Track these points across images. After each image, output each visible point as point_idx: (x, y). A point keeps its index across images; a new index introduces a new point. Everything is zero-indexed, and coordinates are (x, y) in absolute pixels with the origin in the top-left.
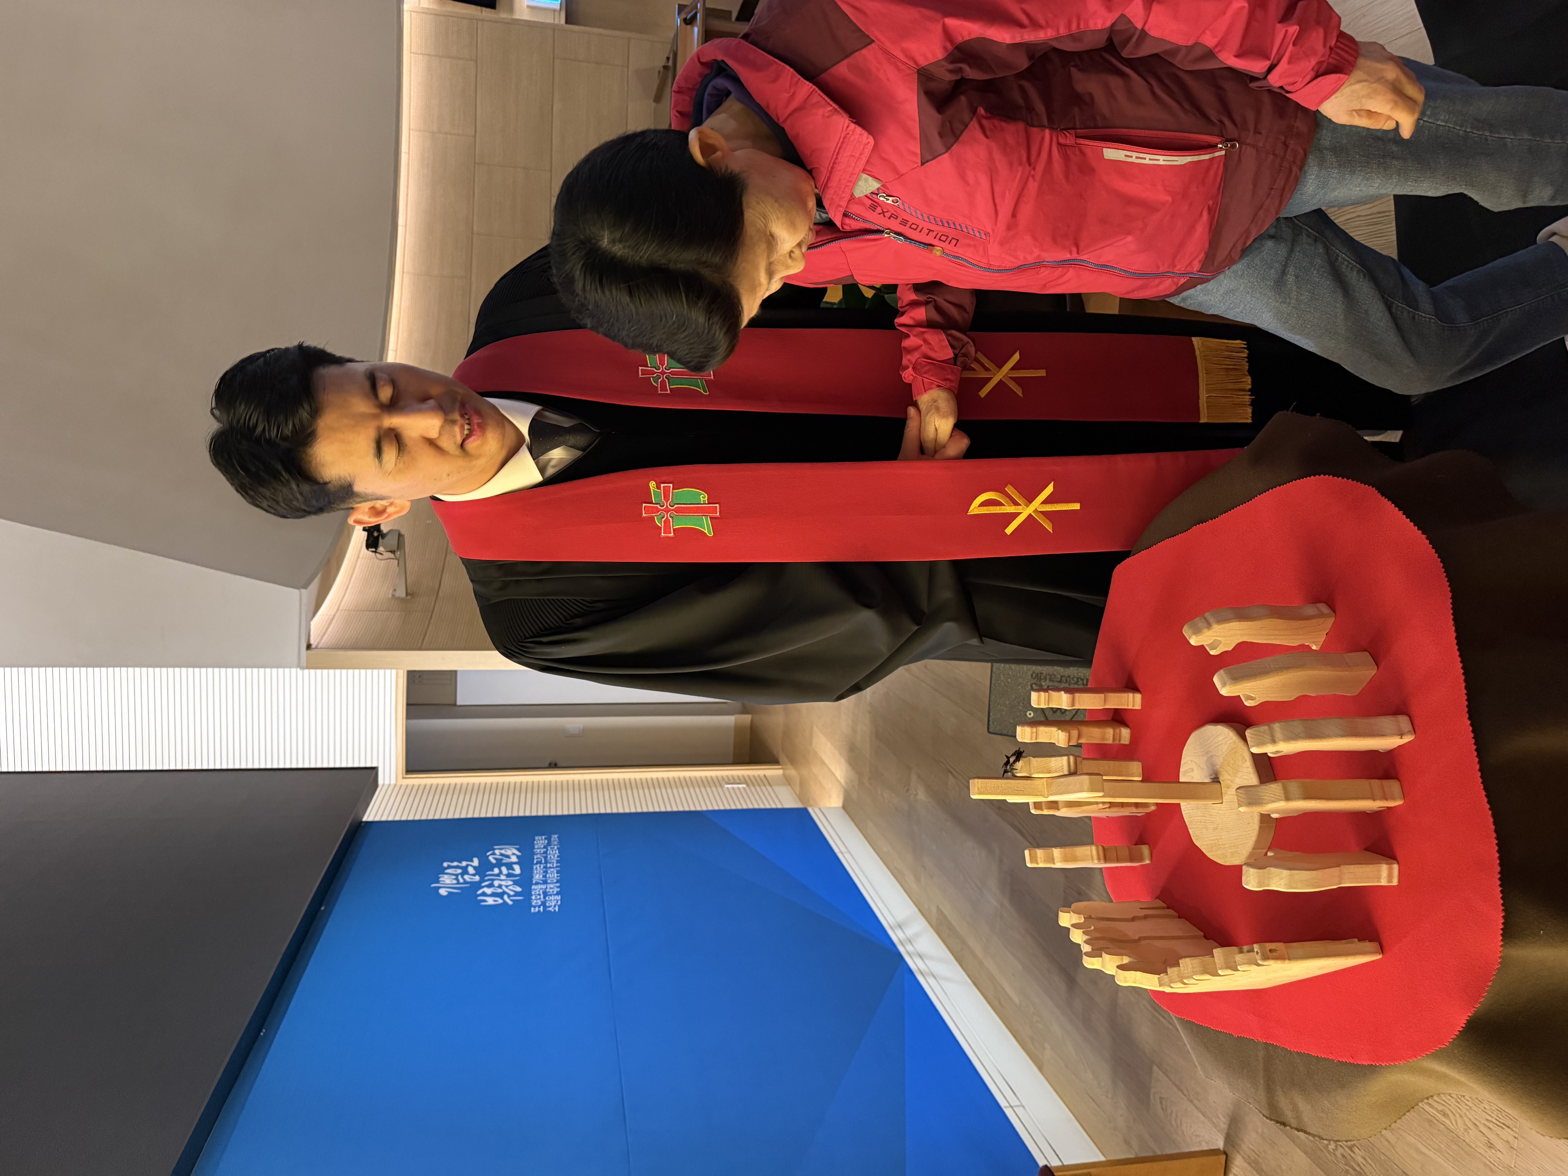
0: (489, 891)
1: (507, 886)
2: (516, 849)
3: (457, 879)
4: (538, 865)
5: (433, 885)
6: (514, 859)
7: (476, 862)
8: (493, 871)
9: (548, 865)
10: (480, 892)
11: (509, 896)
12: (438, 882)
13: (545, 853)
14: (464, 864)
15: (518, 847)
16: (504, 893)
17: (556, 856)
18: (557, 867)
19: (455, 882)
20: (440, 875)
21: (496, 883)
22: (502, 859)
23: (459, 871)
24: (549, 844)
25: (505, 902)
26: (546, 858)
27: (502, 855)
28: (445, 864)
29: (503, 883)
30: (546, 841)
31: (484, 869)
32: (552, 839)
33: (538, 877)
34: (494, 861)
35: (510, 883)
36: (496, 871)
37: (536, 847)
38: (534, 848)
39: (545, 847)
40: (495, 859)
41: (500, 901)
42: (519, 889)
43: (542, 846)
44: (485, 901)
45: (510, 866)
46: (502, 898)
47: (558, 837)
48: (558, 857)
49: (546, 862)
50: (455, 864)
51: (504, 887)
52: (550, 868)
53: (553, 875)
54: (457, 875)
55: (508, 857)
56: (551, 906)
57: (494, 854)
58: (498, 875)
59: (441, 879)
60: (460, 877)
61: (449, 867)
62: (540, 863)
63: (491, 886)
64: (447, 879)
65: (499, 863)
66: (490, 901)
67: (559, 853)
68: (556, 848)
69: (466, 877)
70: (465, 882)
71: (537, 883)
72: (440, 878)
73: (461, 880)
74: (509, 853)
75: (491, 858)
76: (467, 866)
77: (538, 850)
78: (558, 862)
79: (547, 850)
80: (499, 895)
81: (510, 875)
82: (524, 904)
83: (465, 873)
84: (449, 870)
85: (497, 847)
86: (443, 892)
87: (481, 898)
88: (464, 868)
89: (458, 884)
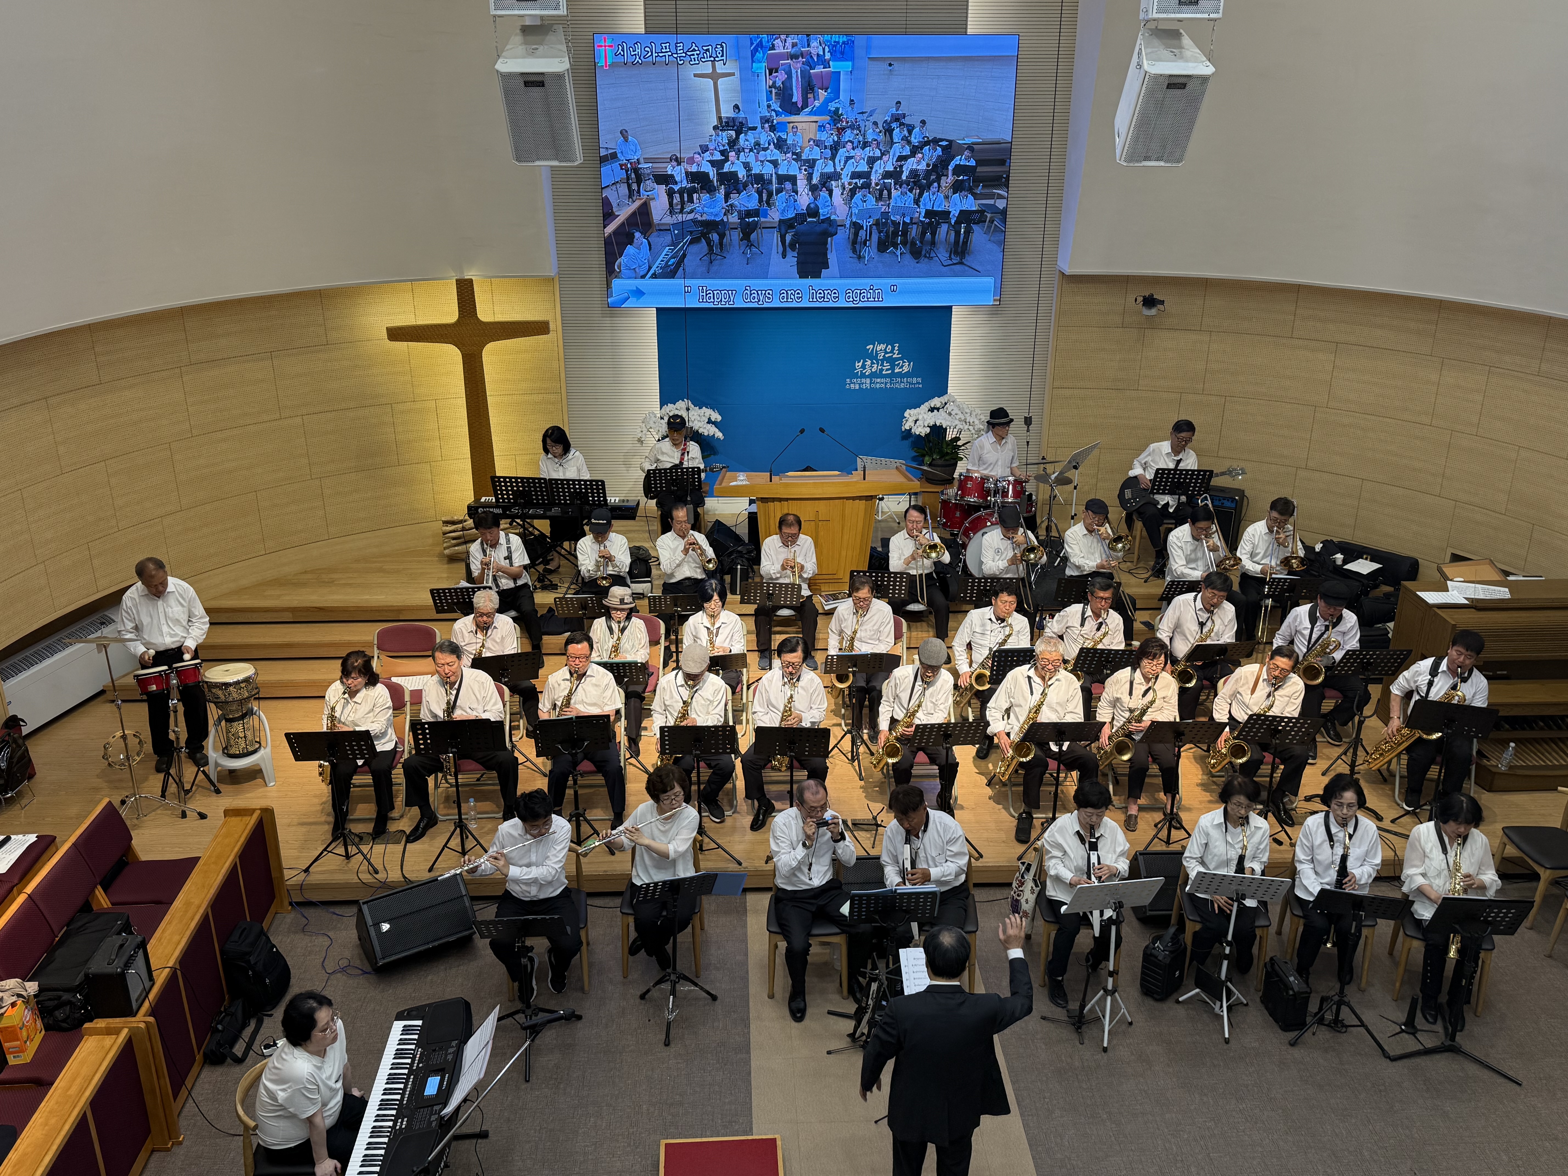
0: (869, 363)
3: (881, 350)
5: (877, 342)
6: (897, 371)
7: (894, 357)
8: (887, 363)
9: (885, 384)
10: (867, 360)
12: (880, 343)
13: (902, 382)
15: (910, 372)
16: (865, 369)
18: (887, 387)
19: (879, 350)
20: (885, 344)
21: (875, 365)
22: (898, 366)
23: (889, 351)
24: (913, 384)
26: (898, 382)
28: (896, 345)
29: (875, 368)
30: (916, 382)
31: (891, 360)
32: (917, 385)
33: (879, 380)
34: (896, 363)
35: (873, 370)
36: (887, 365)
38: (908, 378)
40: (899, 363)
41: (858, 368)
42: (867, 374)
43: (909, 381)
44: (859, 362)
45: (892, 369)
46: (861, 368)
47: (919, 387)
48: (898, 387)
49: (889, 383)
50: (896, 348)
51: (870, 368)
52: (883, 384)
53: (878, 386)
54: (885, 350)
55: (901, 368)
56: (849, 385)
57: (904, 363)
60: (883, 352)
61: (893, 347)
62: (892, 380)
63: (872, 363)
64: (881, 347)
65: (893, 365)
67: (902, 388)
68: (909, 386)
69: (883, 354)
70: (877, 354)
71: (871, 380)
72: (883, 344)
73: (879, 352)
74: (904, 368)
76: (895, 354)
77: (905, 380)
78: (893, 387)
79: (905, 383)
80: (864, 366)
81: (882, 370)
82: (856, 376)
83: (886, 353)
84: (889, 347)
85: (912, 363)
86: (870, 347)
87: (862, 361)
88: (892, 352)
89: (876, 352)
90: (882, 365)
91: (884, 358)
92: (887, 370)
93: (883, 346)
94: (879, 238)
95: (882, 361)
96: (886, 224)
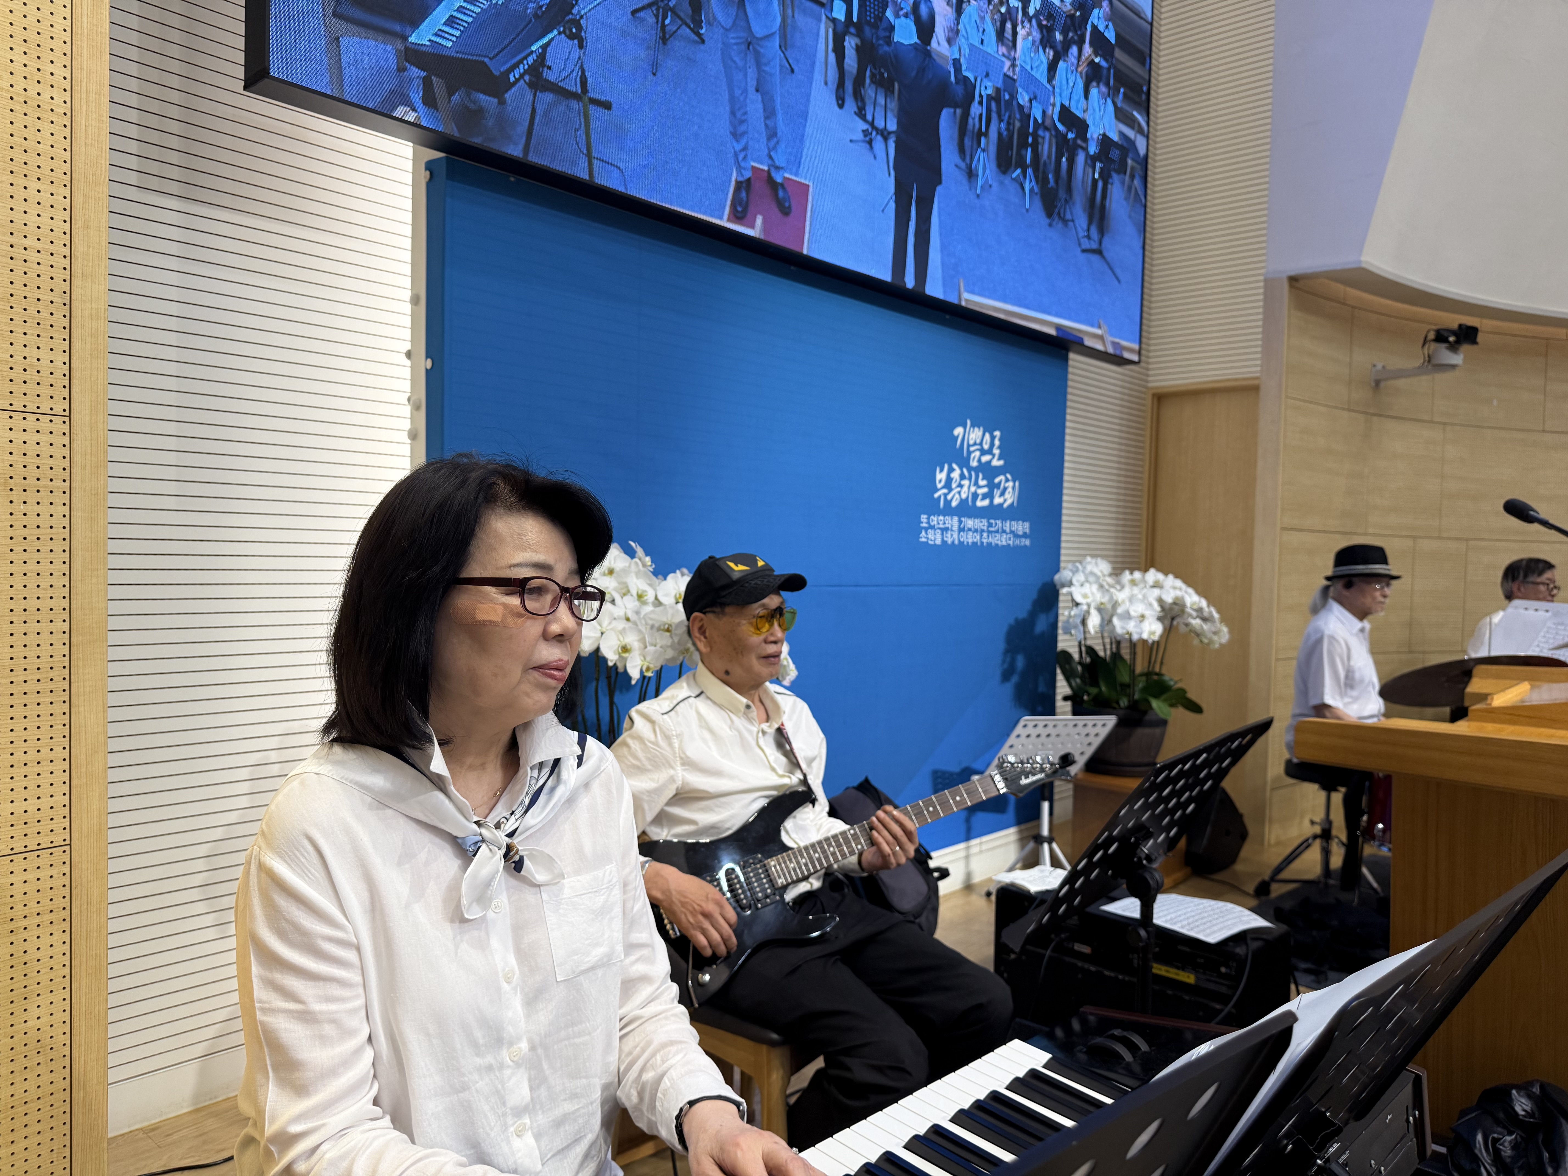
0: (956, 475)
1: (959, 493)
2: (1013, 503)
3: (975, 444)
4: (986, 524)
5: (969, 422)
6: (998, 500)
7: (996, 463)
8: (983, 479)
9: (985, 535)
10: (955, 466)
11: (945, 495)
12: (973, 426)
13: (1004, 531)
14: (996, 451)
15: (1015, 504)
16: (950, 490)
17: (999, 543)
18: (982, 543)
19: (971, 442)
20: (982, 429)
21: (966, 482)
22: (998, 488)
23: (986, 447)
24: (1016, 536)
25: (937, 490)
26: (997, 532)
27: (1005, 489)
28: (997, 433)
29: (965, 489)
30: (1020, 533)
31: (987, 471)
32: (1023, 540)
33: (970, 523)
35: (964, 496)
36: (982, 482)
37: (1013, 523)
38: (1011, 520)
39: (1012, 532)
40: (1000, 482)
41: (939, 486)
42: (954, 504)
43: (1013, 529)
44: (941, 470)
45: (989, 495)
46: (943, 487)
47: (1026, 546)
48: (997, 545)
49: (989, 532)
50: (997, 442)
51: (959, 489)
52: (982, 536)
53: (970, 538)
54: (981, 444)
55: (1002, 494)
56: (926, 533)
57: (1007, 480)
59: (976, 429)
60: (978, 447)
61: (993, 437)
62: (990, 525)
63: (962, 477)
64: (975, 435)
65: (992, 486)
66: (941, 476)
67: (1003, 546)
68: (1011, 542)
69: (978, 454)
70: (969, 453)
71: (960, 522)
72: (979, 427)
73: (972, 449)
74: (1007, 495)
75: (1002, 478)
76: (994, 456)
77: (1008, 524)
78: (990, 544)
79: (1007, 534)
80: (948, 484)
81: (975, 496)
82: (934, 508)
83: (983, 452)
84: (987, 435)
85: (1017, 483)
86: (958, 431)
87: (946, 467)
88: (990, 451)
89: (969, 446)
90: (976, 483)
91: (980, 466)
92: (985, 496)
94: (1000, 134)
95: (977, 471)
96: (1009, 103)
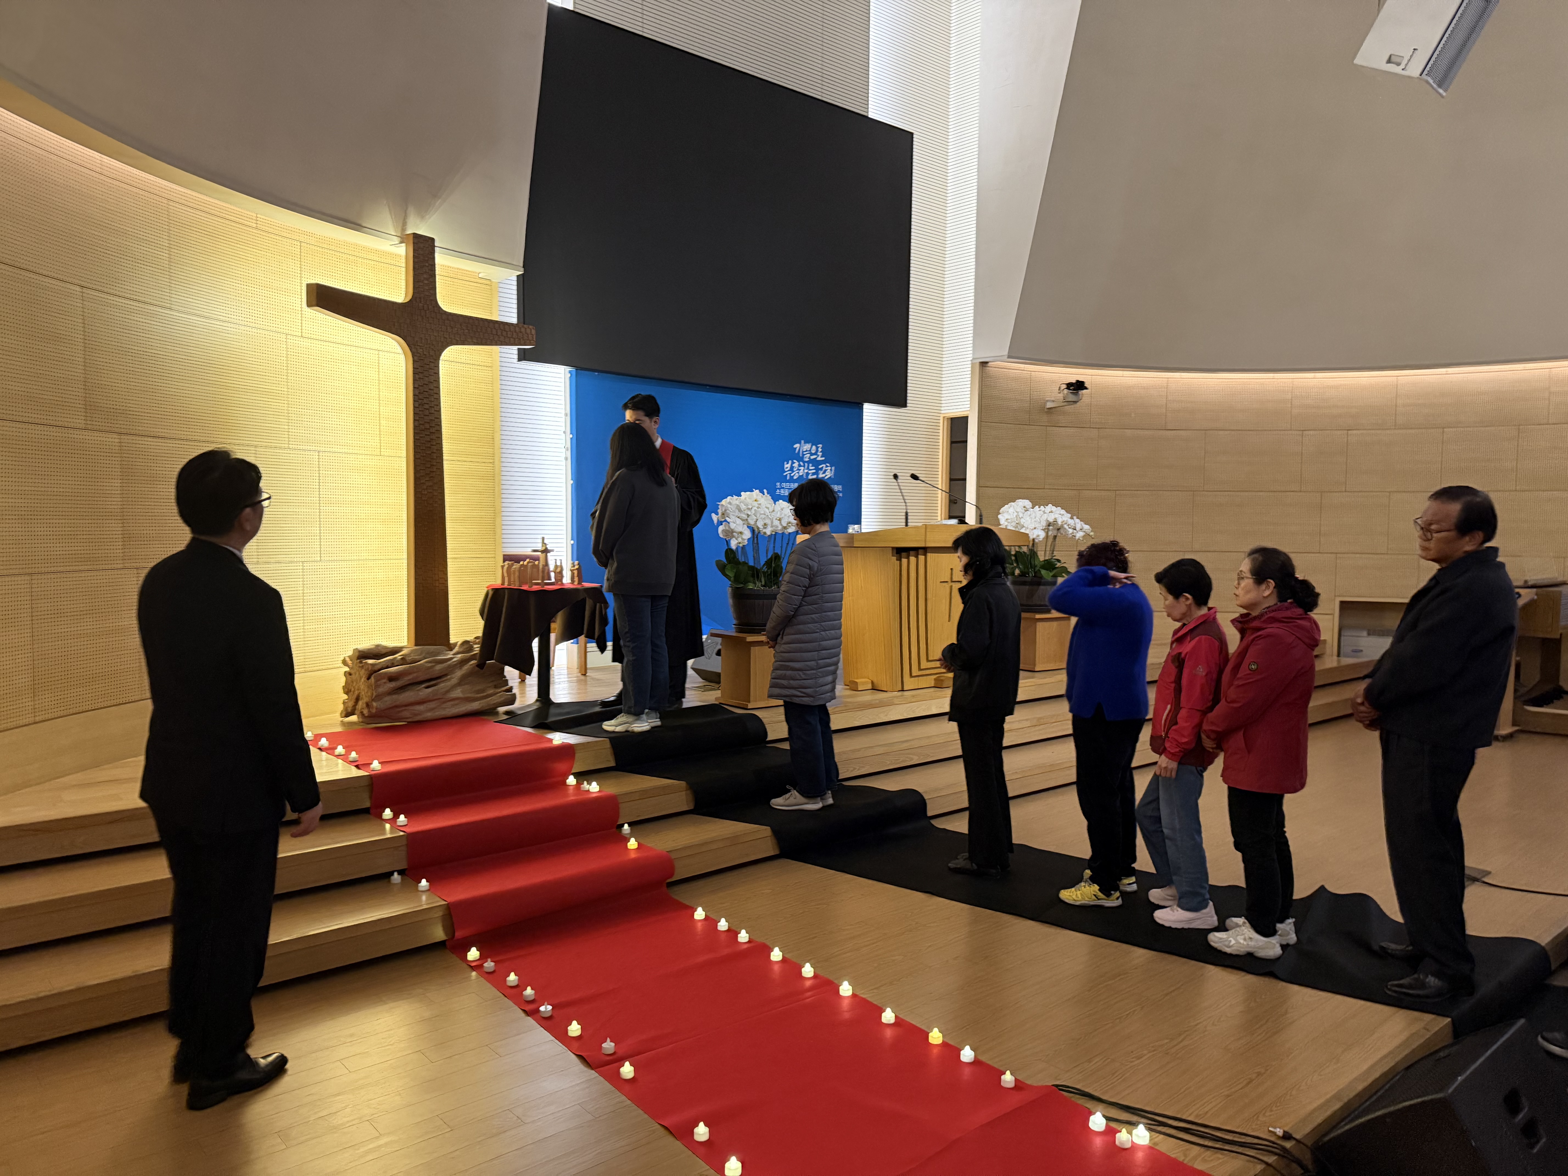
0: (796, 465)
1: (798, 473)
5: (802, 442)
7: (819, 459)
8: (813, 466)
10: (795, 461)
11: (790, 474)
12: (805, 443)
14: (820, 454)
15: (833, 477)
16: (793, 472)
19: (804, 450)
20: (810, 444)
21: (802, 468)
22: (822, 470)
23: (813, 452)
25: (786, 472)
27: (826, 470)
28: (820, 446)
29: (802, 471)
31: (815, 463)
34: (820, 467)
35: (801, 474)
36: (812, 468)
40: (823, 467)
41: (786, 470)
42: (795, 478)
44: (788, 463)
45: (816, 473)
50: (820, 450)
51: (798, 471)
54: (810, 451)
55: (824, 472)
56: (780, 491)
57: (827, 466)
58: (808, 468)
59: (807, 444)
60: (808, 452)
61: (817, 448)
63: (800, 465)
65: (818, 470)
66: (787, 466)
69: (808, 455)
70: (803, 455)
73: (805, 453)
74: (827, 473)
75: (824, 465)
76: (818, 456)
80: (792, 469)
82: (784, 480)
84: (814, 447)
85: (833, 468)
86: (797, 446)
87: (790, 462)
88: (816, 454)
89: (803, 452)
91: (811, 461)
93: (807, 447)
95: (808, 462)
